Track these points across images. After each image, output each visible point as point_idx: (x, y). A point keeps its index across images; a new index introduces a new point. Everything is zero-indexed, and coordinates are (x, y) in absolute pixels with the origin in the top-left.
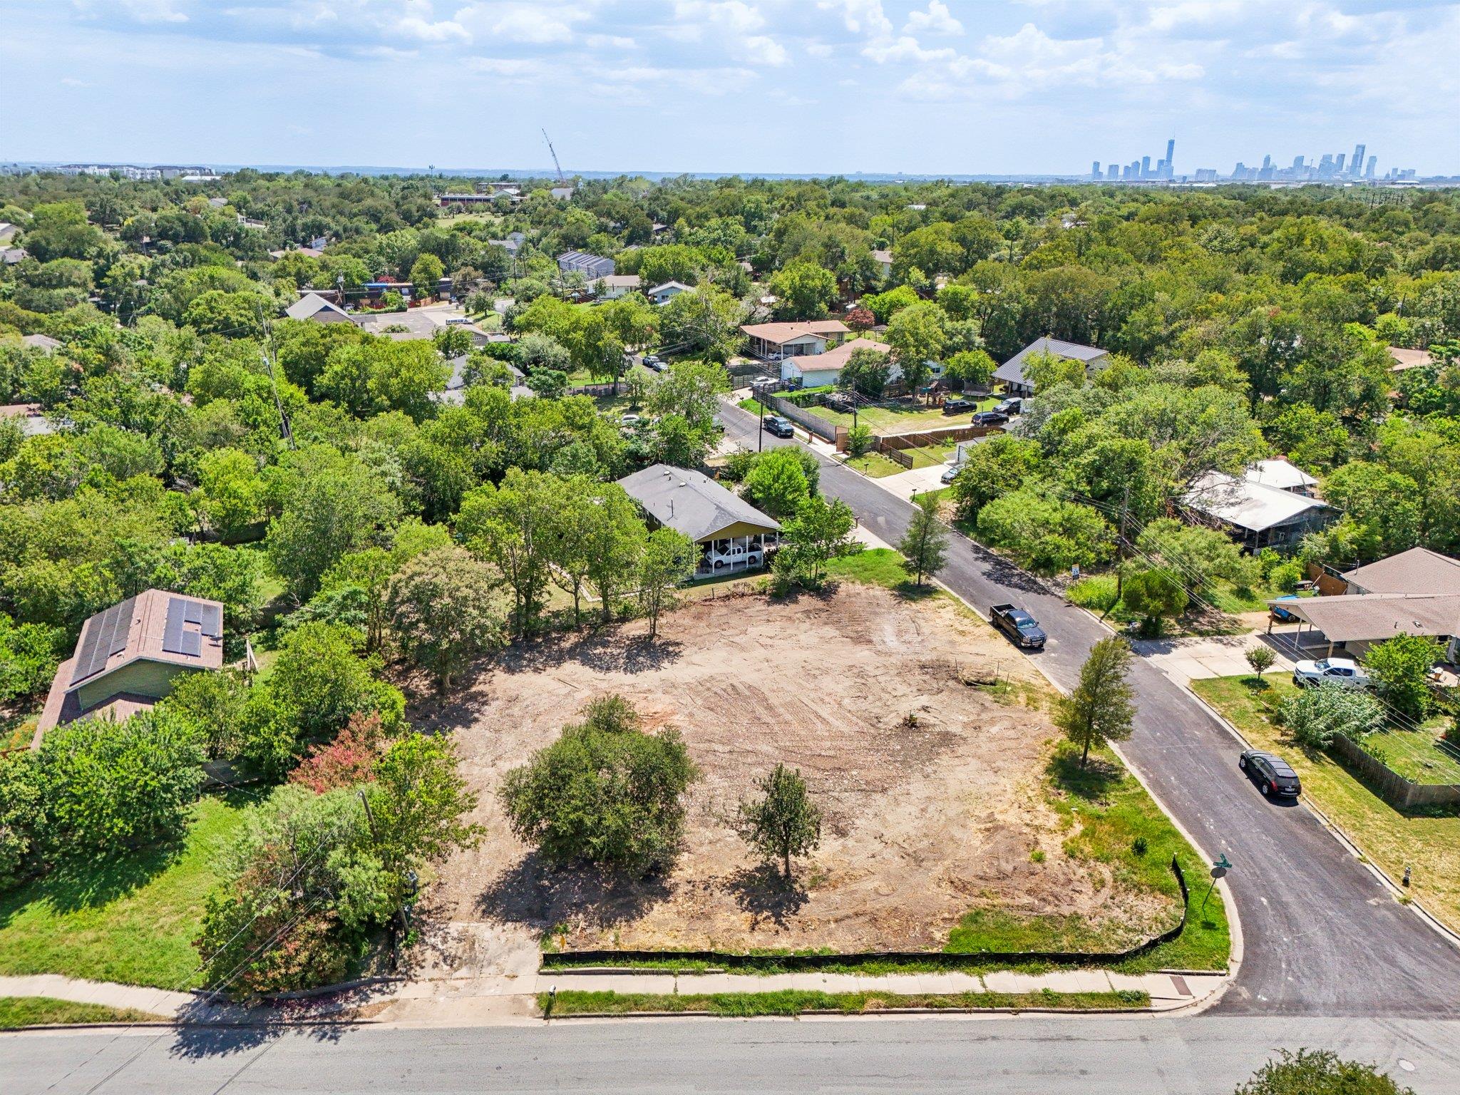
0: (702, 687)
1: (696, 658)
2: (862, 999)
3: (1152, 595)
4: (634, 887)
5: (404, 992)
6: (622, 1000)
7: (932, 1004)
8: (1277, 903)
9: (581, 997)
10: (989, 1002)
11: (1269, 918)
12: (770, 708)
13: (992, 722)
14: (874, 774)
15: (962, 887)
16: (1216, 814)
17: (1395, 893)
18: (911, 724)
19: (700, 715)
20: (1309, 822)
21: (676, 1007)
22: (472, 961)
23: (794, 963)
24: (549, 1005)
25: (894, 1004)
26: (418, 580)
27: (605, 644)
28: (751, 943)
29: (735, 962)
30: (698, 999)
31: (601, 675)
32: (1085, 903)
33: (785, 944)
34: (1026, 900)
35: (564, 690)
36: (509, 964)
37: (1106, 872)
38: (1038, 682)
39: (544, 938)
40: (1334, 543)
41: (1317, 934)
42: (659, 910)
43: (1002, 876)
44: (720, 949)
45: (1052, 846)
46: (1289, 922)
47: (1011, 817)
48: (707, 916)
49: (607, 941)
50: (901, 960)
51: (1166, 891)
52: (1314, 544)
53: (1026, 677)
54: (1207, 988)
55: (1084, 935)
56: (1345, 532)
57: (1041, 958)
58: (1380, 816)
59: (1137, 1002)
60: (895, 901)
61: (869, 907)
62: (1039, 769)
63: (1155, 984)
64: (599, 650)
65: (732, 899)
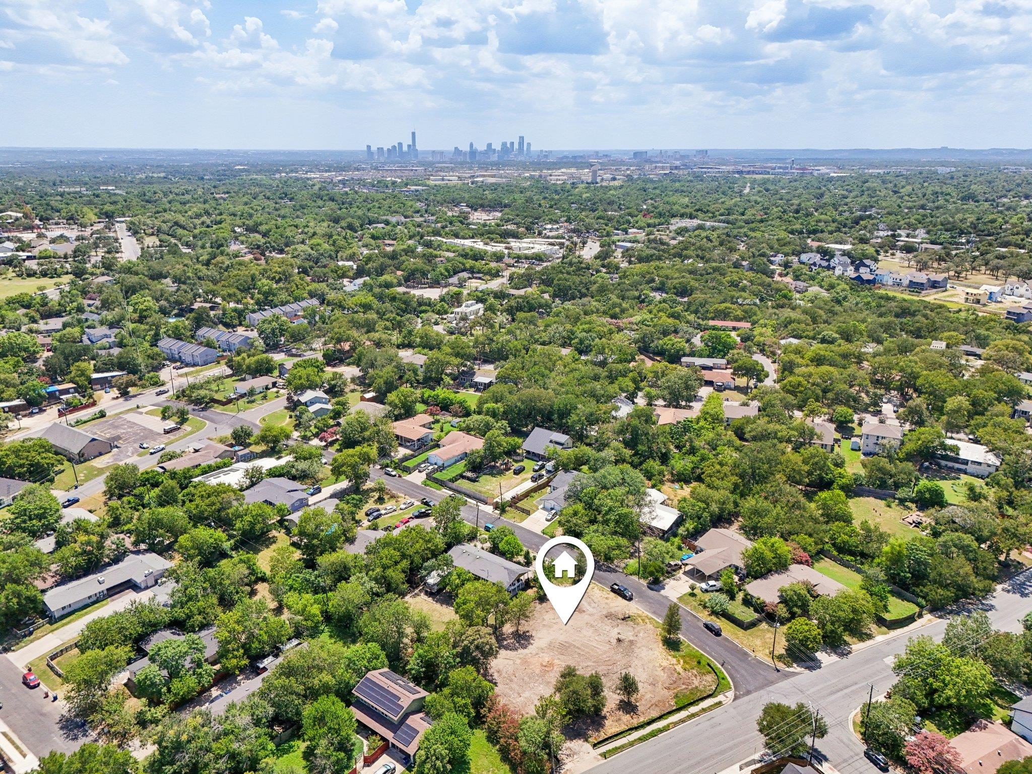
0: (551, 646)
1: (539, 635)
2: (668, 725)
3: (657, 571)
4: (596, 719)
5: (566, 767)
6: (619, 748)
7: (682, 721)
8: (733, 667)
9: (610, 751)
10: (693, 716)
11: (733, 672)
12: (579, 648)
13: (639, 632)
14: (624, 662)
15: (668, 689)
16: (707, 645)
17: (753, 654)
18: (619, 640)
19: (562, 657)
20: (726, 639)
21: (631, 744)
22: (575, 754)
23: (649, 723)
24: (604, 755)
25: (675, 724)
26: (476, 642)
27: (505, 639)
28: (635, 722)
29: (636, 728)
30: (635, 740)
31: (515, 653)
32: (696, 682)
33: (642, 719)
34: (684, 687)
35: (511, 662)
36: (583, 749)
37: (695, 672)
38: (640, 613)
39: (586, 740)
40: (687, 530)
41: (743, 672)
42: (607, 723)
43: (675, 682)
44: (630, 727)
45: (679, 668)
46: (736, 671)
47: (665, 663)
48: (620, 719)
49: (603, 736)
50: (670, 713)
51: (710, 673)
52: (681, 530)
53: (635, 611)
54: (731, 694)
55: (701, 691)
56: (690, 525)
57: (697, 701)
58: (740, 632)
59: (719, 704)
60: (657, 698)
61: (653, 701)
62: (661, 645)
63: (720, 698)
64: (505, 643)
65: (621, 713)
